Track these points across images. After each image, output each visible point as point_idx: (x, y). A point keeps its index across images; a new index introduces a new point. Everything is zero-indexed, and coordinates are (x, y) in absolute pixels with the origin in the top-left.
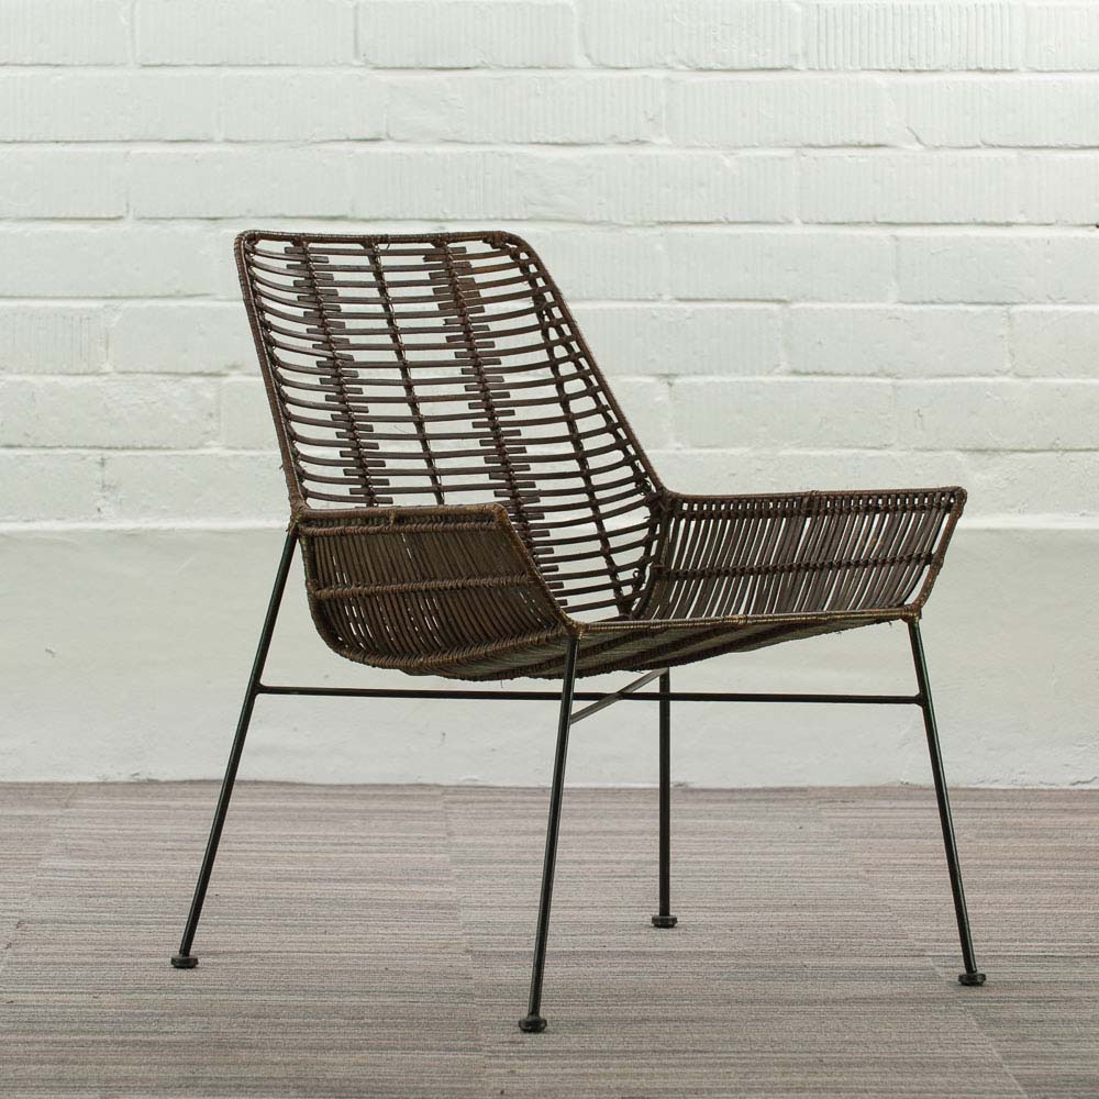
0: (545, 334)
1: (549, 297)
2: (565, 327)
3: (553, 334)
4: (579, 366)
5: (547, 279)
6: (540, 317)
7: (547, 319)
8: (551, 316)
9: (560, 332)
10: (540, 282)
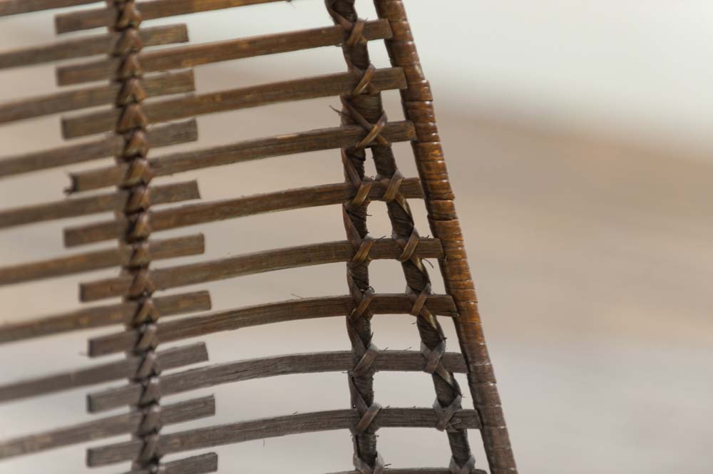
0: (356, 218)
1: (391, 102)
2: (418, 209)
3: (379, 222)
4: (432, 337)
5: (400, 48)
6: (353, 161)
7: (370, 169)
8: (386, 165)
9: (402, 221)
10: (378, 53)
